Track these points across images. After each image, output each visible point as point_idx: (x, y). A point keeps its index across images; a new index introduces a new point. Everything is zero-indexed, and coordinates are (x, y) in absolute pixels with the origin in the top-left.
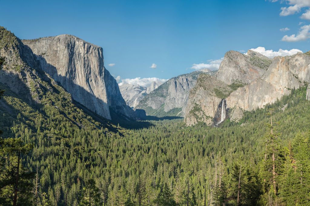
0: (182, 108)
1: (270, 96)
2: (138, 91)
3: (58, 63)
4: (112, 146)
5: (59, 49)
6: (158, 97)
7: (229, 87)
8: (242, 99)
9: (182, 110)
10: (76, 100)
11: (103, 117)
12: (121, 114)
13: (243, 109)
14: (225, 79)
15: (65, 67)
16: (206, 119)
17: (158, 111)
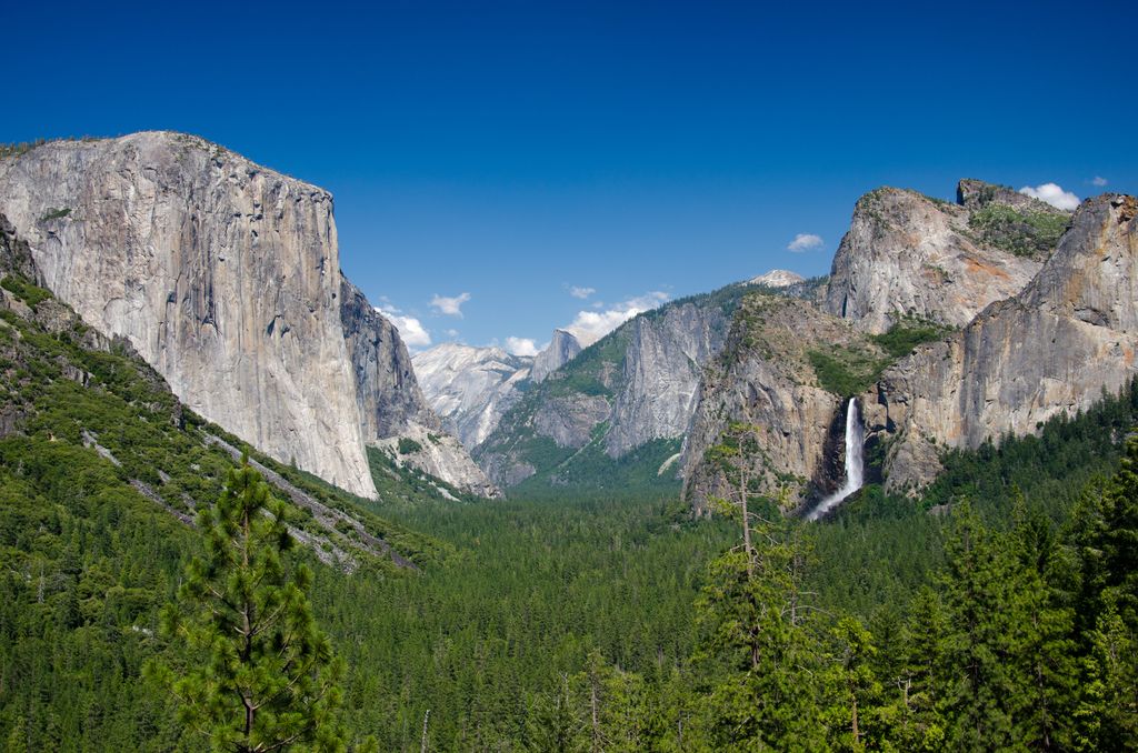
0: (682, 440)
1: (1070, 379)
2: (497, 370)
3: (129, 253)
5: (132, 192)
6: (580, 395)
7: (874, 343)
8: (934, 393)
9: (683, 448)
11: (343, 487)
12: (420, 472)
13: (940, 439)
14: (860, 312)
15: (162, 273)
16: (778, 486)
17: (580, 455)
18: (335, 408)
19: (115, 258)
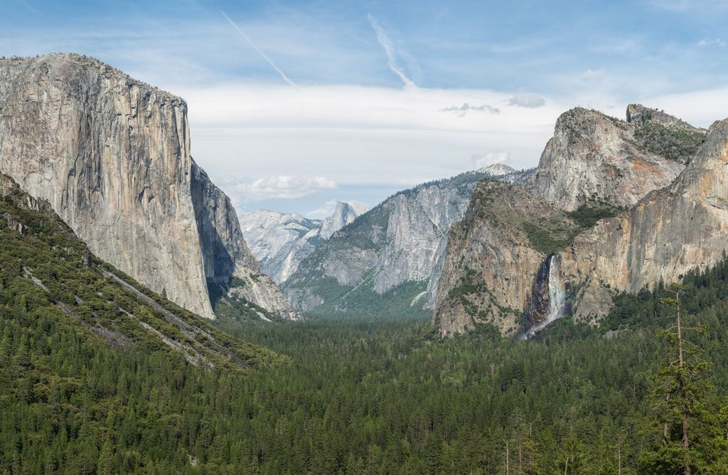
0: (428, 282)
1: (702, 245)
2: (296, 229)
3: (43, 140)
4: (215, 399)
5: (45, 97)
6: (356, 249)
7: (568, 217)
8: (610, 253)
9: (429, 287)
10: (102, 259)
11: (190, 310)
12: (244, 301)
13: (612, 285)
14: (559, 195)
15: (65, 154)
16: (501, 315)
17: (356, 291)
18: (186, 254)
19: (32, 143)
